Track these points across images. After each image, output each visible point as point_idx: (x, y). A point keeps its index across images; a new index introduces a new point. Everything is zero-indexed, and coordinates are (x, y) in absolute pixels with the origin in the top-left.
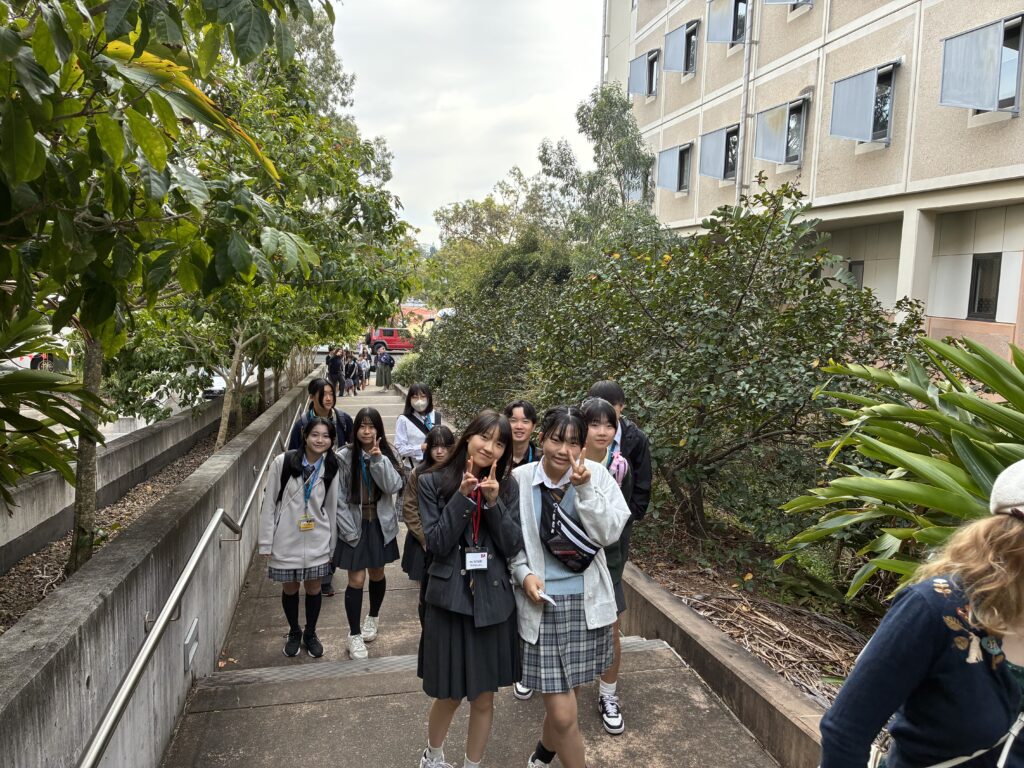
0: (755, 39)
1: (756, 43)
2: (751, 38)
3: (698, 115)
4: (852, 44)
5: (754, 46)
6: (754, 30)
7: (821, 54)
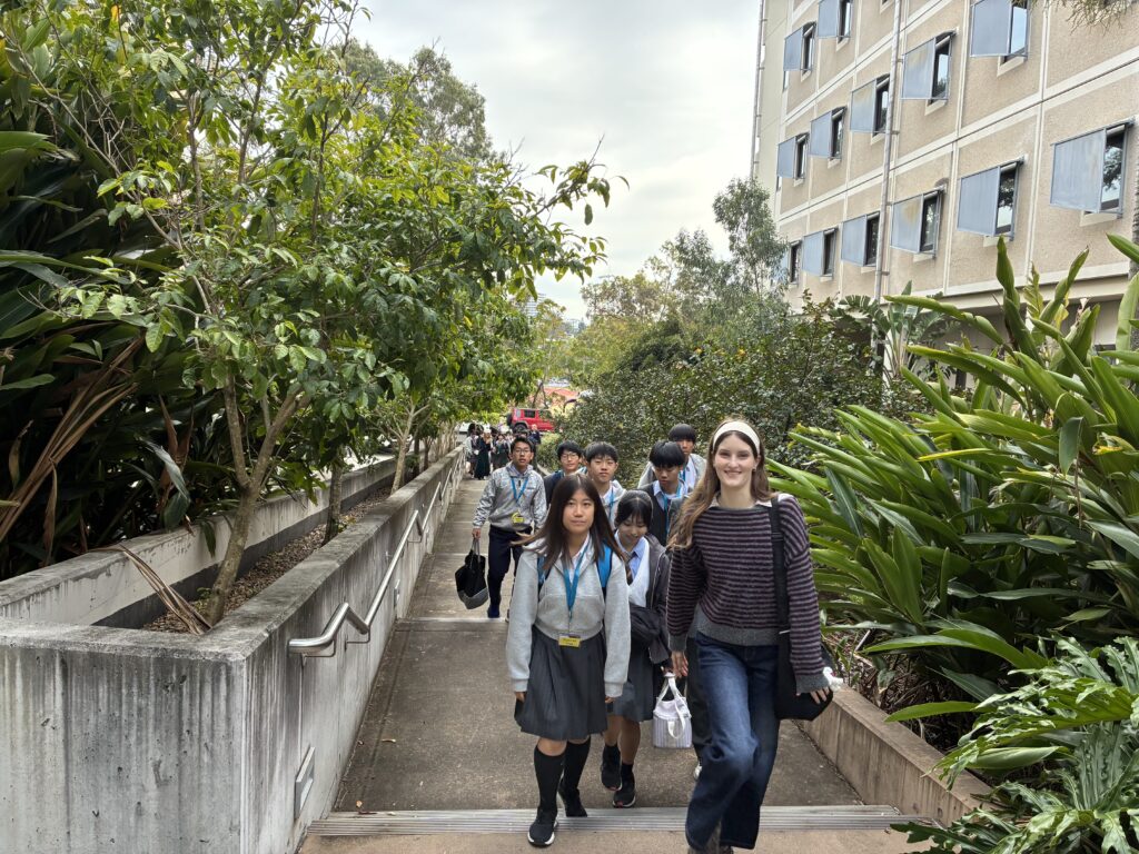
0: (896, 128)
1: (897, 133)
2: (891, 129)
3: (842, 201)
4: (982, 140)
5: (894, 136)
6: (895, 121)
7: (955, 148)
